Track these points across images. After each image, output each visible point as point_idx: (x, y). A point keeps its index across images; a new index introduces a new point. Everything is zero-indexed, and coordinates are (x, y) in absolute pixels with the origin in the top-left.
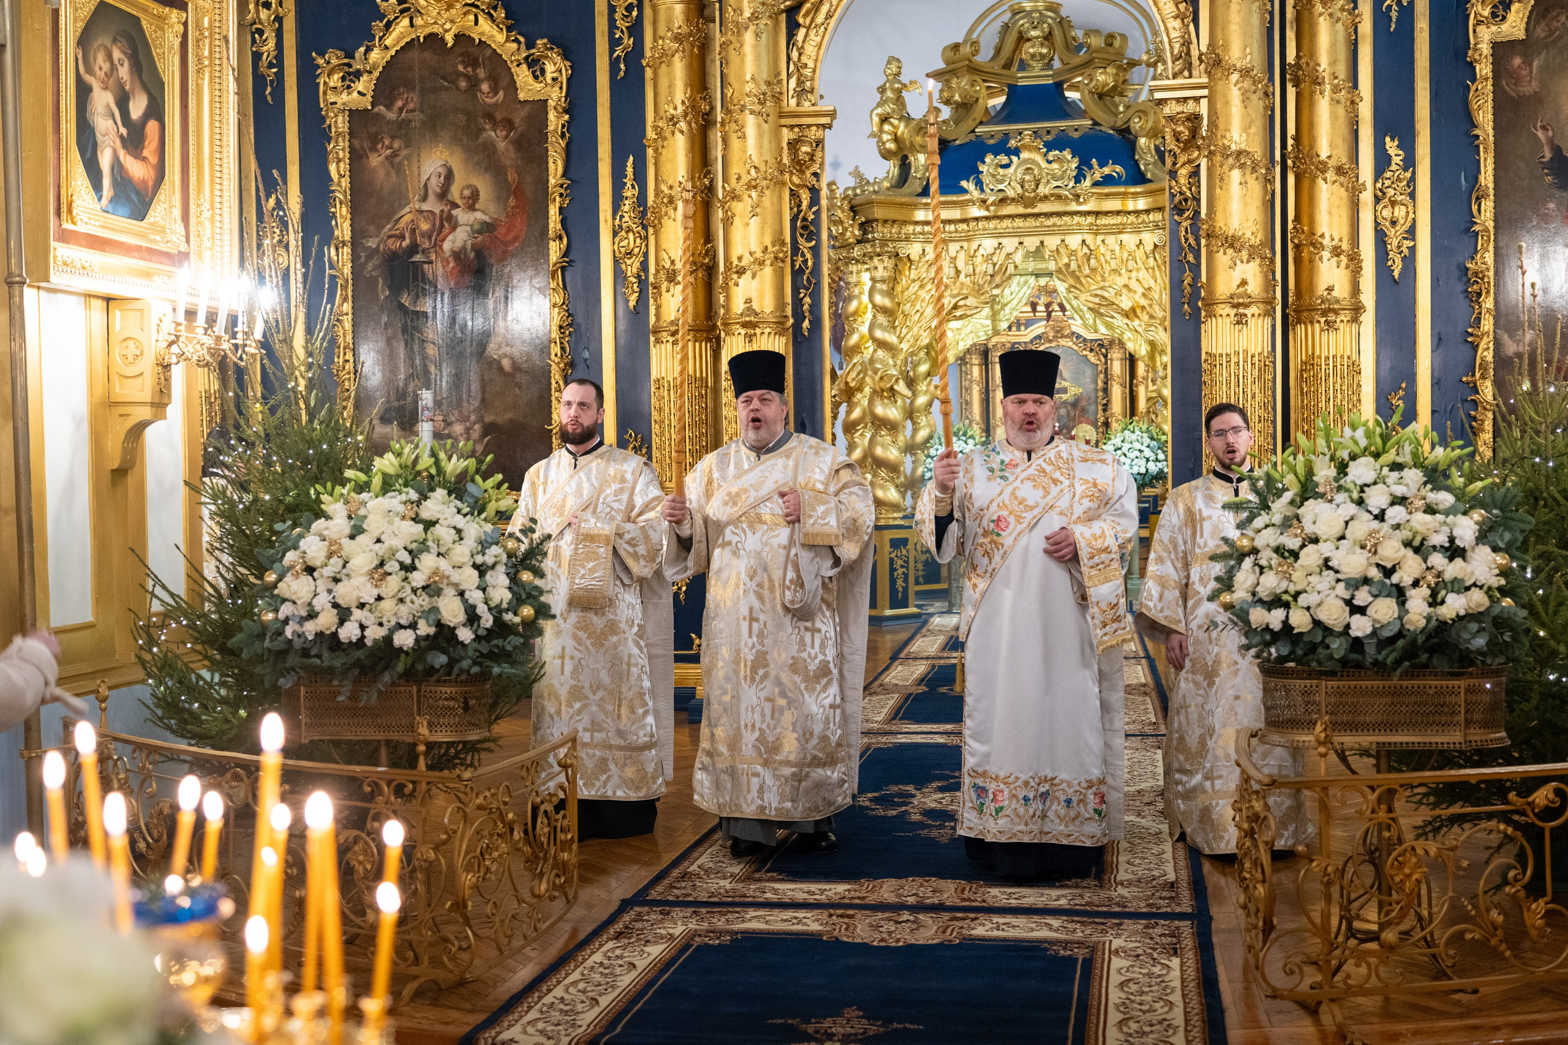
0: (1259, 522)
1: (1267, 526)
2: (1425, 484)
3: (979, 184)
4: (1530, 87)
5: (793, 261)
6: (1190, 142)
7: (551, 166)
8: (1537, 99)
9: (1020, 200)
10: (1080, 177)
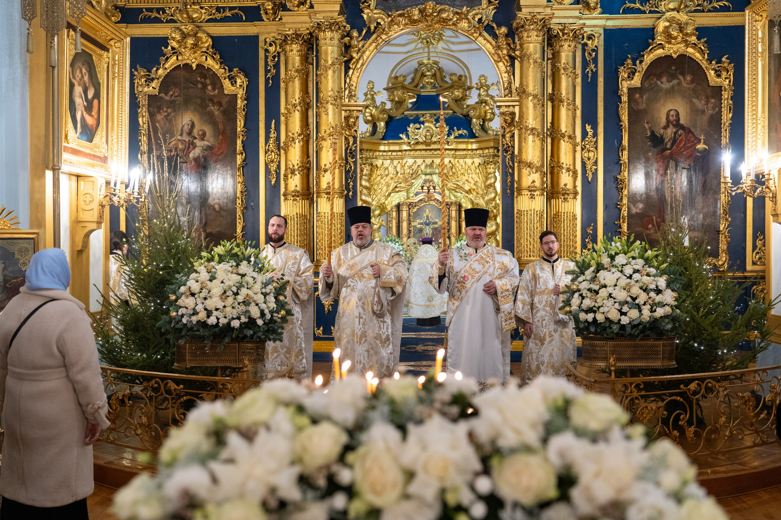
0: (581, 279)
1: (584, 281)
2: (645, 264)
3: (408, 136)
4: (642, 106)
5: (346, 167)
6: (511, 124)
7: (238, 123)
8: (645, 111)
9: (424, 143)
10: (449, 135)
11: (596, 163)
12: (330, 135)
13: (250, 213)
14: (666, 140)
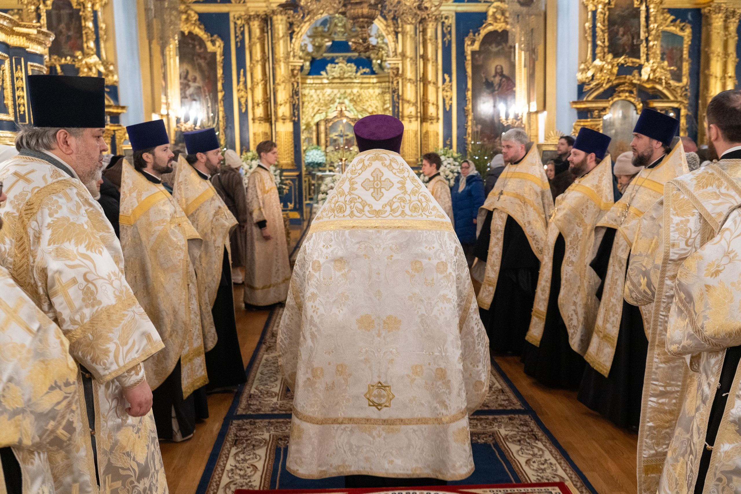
3: (327, 73)
4: (480, 63)
5: (293, 102)
6: (397, 75)
7: (218, 71)
8: (482, 66)
9: (339, 78)
10: (357, 72)
11: (451, 99)
12: (283, 82)
13: (228, 131)
14: (495, 85)
